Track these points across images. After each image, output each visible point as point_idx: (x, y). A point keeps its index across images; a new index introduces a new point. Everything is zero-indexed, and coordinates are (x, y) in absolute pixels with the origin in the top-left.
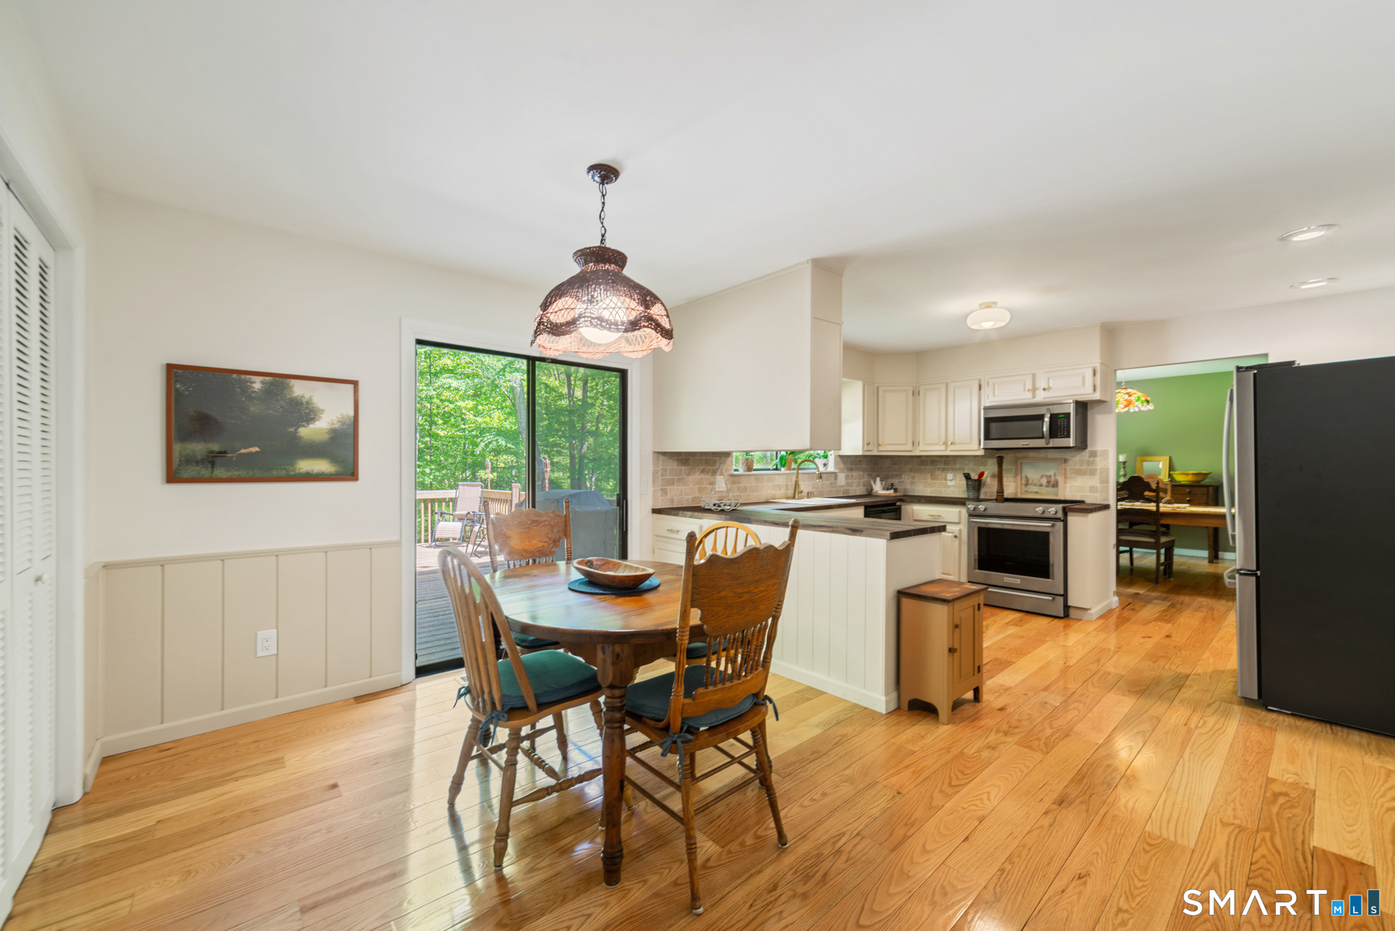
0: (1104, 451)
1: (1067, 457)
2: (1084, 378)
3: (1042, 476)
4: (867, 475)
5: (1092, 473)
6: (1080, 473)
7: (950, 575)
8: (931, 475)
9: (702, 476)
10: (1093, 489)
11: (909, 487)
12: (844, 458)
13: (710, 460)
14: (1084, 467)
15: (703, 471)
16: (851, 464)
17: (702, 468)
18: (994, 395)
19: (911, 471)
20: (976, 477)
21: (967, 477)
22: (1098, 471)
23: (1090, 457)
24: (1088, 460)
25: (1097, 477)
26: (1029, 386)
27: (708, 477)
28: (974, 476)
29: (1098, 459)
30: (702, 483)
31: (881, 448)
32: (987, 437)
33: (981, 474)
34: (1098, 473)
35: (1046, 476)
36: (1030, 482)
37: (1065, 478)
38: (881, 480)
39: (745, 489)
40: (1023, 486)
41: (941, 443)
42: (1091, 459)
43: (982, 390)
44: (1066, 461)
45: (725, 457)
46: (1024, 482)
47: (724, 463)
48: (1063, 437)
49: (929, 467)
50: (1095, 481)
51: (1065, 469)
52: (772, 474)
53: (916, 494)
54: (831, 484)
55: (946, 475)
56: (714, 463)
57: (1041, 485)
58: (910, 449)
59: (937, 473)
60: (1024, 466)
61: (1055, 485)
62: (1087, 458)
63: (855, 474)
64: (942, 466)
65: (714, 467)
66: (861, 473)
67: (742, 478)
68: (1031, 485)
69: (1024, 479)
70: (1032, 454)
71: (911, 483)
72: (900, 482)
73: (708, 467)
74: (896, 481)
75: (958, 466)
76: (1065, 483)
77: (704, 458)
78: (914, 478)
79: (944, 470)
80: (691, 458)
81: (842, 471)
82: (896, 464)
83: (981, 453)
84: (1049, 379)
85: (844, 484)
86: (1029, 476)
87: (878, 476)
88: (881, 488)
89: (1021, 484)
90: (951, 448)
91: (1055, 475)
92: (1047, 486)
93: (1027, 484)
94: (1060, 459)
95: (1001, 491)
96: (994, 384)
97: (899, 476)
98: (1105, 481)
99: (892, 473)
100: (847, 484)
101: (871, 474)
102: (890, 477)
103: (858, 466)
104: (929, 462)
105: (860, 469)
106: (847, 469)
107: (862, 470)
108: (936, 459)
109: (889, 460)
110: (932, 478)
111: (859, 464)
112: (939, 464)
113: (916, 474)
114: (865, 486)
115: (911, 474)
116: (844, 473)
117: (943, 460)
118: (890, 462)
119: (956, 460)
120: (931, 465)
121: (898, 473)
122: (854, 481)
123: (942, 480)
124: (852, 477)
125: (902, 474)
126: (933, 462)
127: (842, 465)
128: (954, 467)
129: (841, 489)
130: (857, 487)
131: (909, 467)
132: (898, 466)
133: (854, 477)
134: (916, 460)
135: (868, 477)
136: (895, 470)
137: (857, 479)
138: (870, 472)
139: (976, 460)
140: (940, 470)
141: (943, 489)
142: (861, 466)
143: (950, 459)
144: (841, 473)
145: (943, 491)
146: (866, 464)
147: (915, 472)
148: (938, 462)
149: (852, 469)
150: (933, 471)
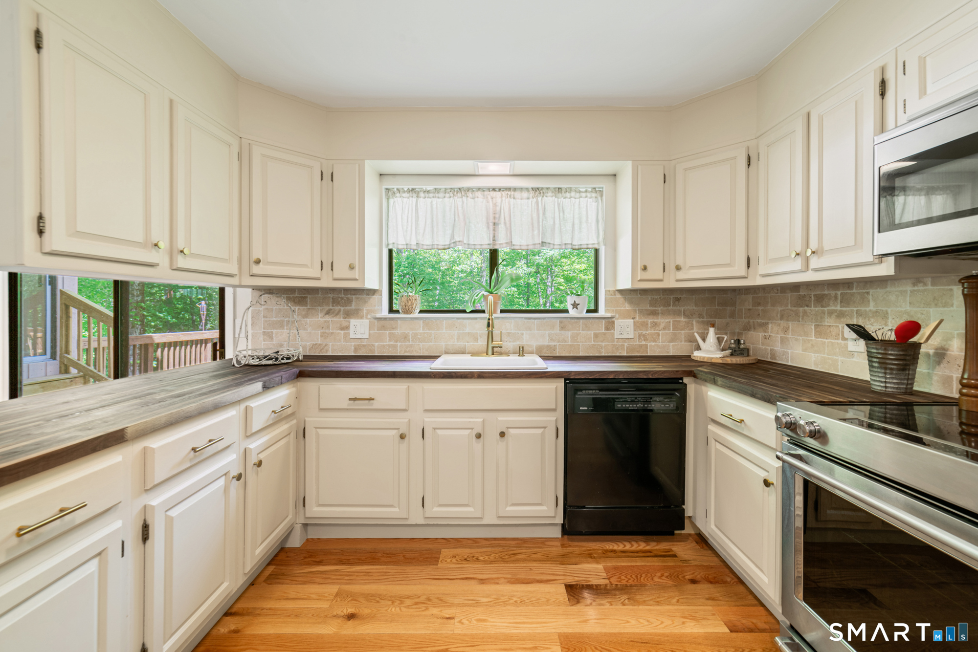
4: (698, 322)
8: (817, 326)
9: (328, 318)
11: (778, 348)
12: (627, 294)
13: (342, 298)
15: (328, 313)
16: (651, 305)
17: (327, 308)
18: (923, 94)
19: (782, 318)
27: (340, 320)
30: (328, 327)
31: (681, 275)
32: (887, 221)
38: (716, 333)
39: (405, 337)
41: (795, 255)
45: (367, 294)
47: (366, 302)
49: (813, 309)
52: (458, 319)
54: (596, 336)
56: (349, 302)
58: (742, 273)
59: (829, 321)
63: (662, 321)
64: (838, 308)
65: (348, 308)
66: (682, 319)
67: (399, 322)
71: (782, 339)
72: (765, 338)
73: (337, 308)
74: (758, 336)
75: (872, 307)
77: (331, 296)
78: (786, 330)
79: (840, 315)
80: (309, 296)
81: (625, 315)
83: (887, 268)
85: (632, 336)
87: (713, 326)
88: (714, 348)
90: (814, 263)
97: (765, 326)
99: (751, 321)
100: (639, 336)
101: (705, 319)
102: (749, 330)
103: (671, 308)
104: (813, 298)
105: (678, 313)
106: (641, 312)
107: (684, 315)
108: (826, 292)
109: (750, 298)
110: (819, 334)
111: (674, 305)
112: (831, 303)
113: (790, 323)
114: (691, 342)
115: (782, 322)
116: (633, 318)
117: (839, 293)
118: (751, 300)
119: (868, 293)
120: (815, 307)
121: (763, 321)
122: (660, 332)
123: (838, 339)
124: (655, 325)
125: (767, 324)
126: (820, 300)
127: (627, 307)
128: (863, 309)
129: (623, 345)
130: (670, 342)
131: (780, 309)
132: (763, 308)
133: (662, 326)
134: (789, 295)
135: (695, 328)
136: (759, 315)
137: (669, 330)
138: (701, 316)
139: (918, 291)
140: (834, 316)
141: (840, 358)
142: (682, 309)
143: (854, 291)
144: (624, 319)
145: (840, 363)
146: (696, 305)
147: (788, 320)
148: (830, 299)
149: (654, 313)
150: (821, 318)
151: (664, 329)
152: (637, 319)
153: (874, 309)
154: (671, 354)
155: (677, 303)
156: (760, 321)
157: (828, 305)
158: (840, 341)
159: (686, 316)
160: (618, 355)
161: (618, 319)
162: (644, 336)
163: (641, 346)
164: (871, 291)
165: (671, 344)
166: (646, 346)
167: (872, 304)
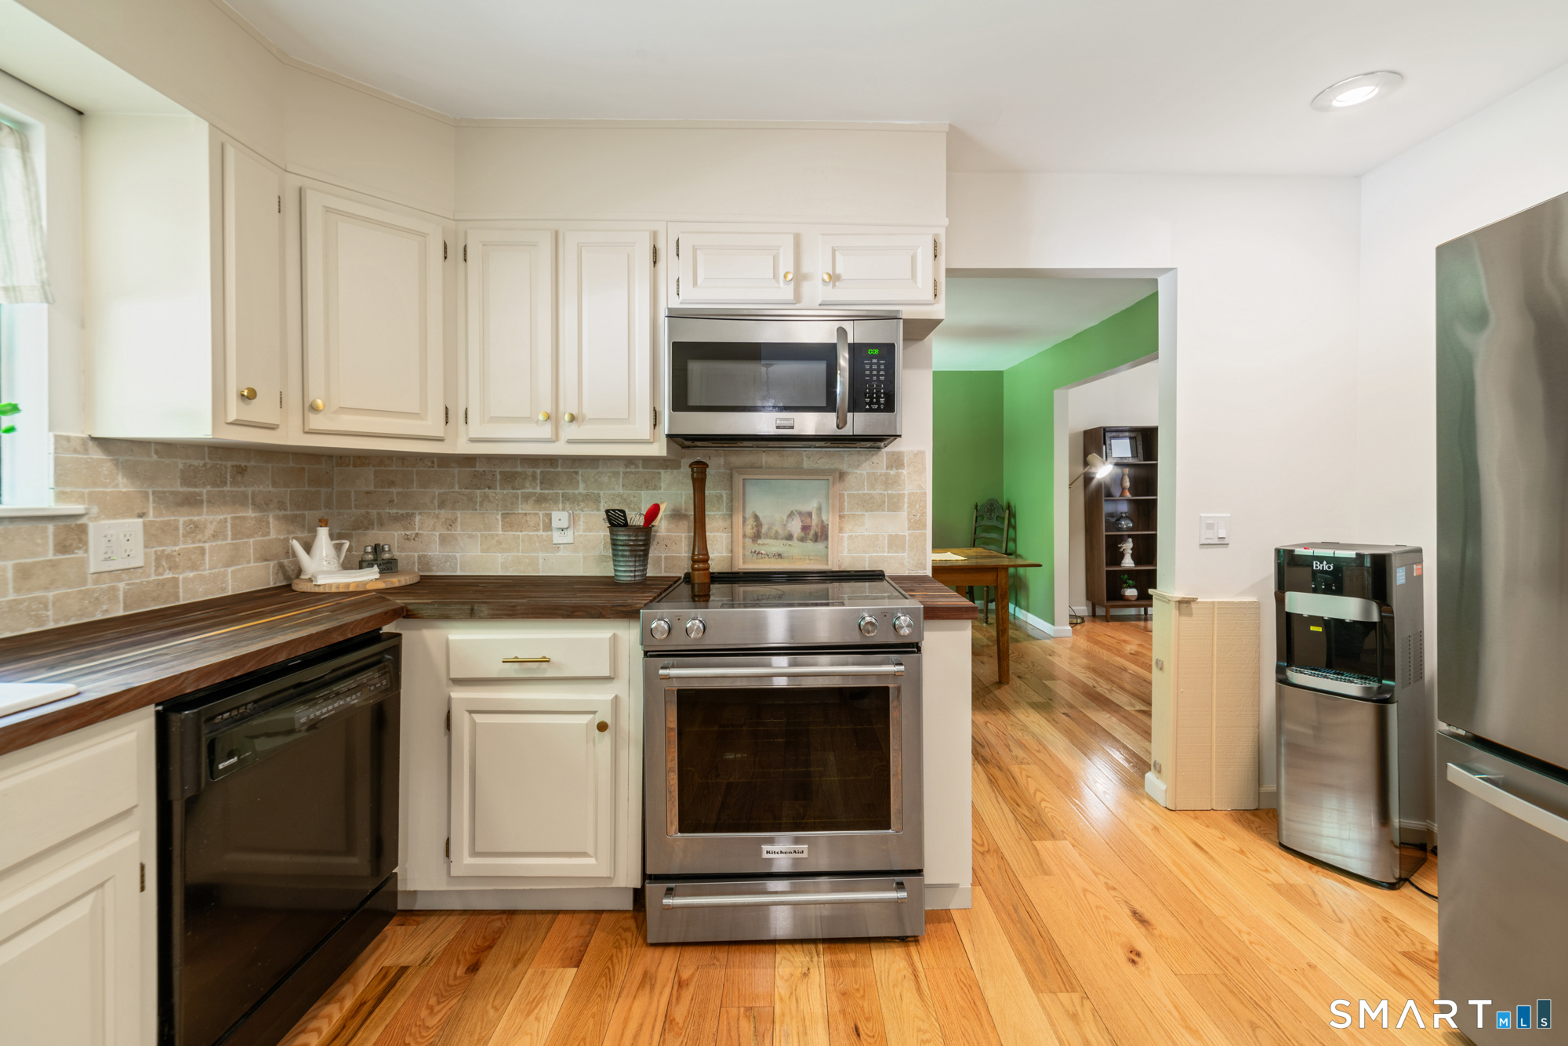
0: (916, 455)
1: (844, 467)
2: (914, 259)
3: (791, 515)
4: (277, 518)
5: (894, 505)
6: (870, 504)
7: (584, 854)
8: (505, 515)
10: (895, 542)
11: (435, 551)
12: (122, 450)
14: (878, 491)
16: (186, 481)
18: (695, 284)
19: (441, 506)
20: (640, 521)
21: (616, 520)
22: (906, 500)
23: (890, 467)
24: (886, 474)
25: (903, 515)
26: (786, 265)
28: (637, 519)
29: (905, 472)
31: (316, 422)
32: (681, 402)
33: (653, 512)
34: (906, 506)
35: (800, 513)
36: (764, 530)
37: (841, 517)
38: (332, 537)
40: (748, 541)
41: (541, 417)
42: (892, 472)
43: (661, 264)
44: (842, 475)
46: (749, 531)
48: (878, 410)
49: (499, 493)
50: (897, 524)
51: (841, 496)
53: (459, 573)
54: (24, 571)
55: (549, 517)
57: (790, 537)
58: (438, 430)
59: (523, 508)
60: (750, 489)
61: (822, 535)
62: (884, 471)
63: (211, 518)
64: (538, 490)
66: (250, 513)
68: (767, 536)
69: (751, 522)
70: (767, 458)
71: (443, 540)
72: (407, 538)
74: (392, 538)
75: (581, 489)
76: (841, 530)
78: (451, 524)
79: (541, 500)
81: (116, 508)
82: (392, 484)
83: (659, 449)
84: (834, 251)
85: (138, 561)
86: (760, 515)
87: (323, 522)
88: (335, 565)
89: (744, 536)
90: (570, 431)
91: (819, 509)
92: (802, 540)
93: (757, 536)
94: (831, 472)
95: (700, 555)
96: (695, 250)
97: (405, 519)
98: (916, 524)
99: (374, 512)
100: (158, 559)
101: (289, 513)
102: (367, 529)
103: (228, 488)
104: (498, 477)
105: (240, 501)
106: (161, 498)
107: (254, 504)
108: (519, 469)
109: (370, 472)
110: (508, 525)
111: (234, 483)
112: (527, 484)
113: (459, 514)
114: (266, 560)
115: (443, 512)
116: (141, 516)
117: (538, 471)
118: (372, 477)
119: (577, 473)
120: (503, 488)
121: (401, 512)
122: (207, 545)
123: (538, 530)
124: (195, 528)
125: (413, 515)
126: (510, 479)
127: (123, 485)
128: (571, 491)
129: (114, 589)
130: (228, 565)
131: (437, 491)
132: (401, 490)
133: (209, 532)
134: (456, 470)
135: (272, 531)
136: (392, 501)
137: (225, 538)
138: (282, 506)
139: (631, 473)
140: (531, 501)
141: (541, 555)
142: (250, 490)
143: (559, 469)
144: (114, 517)
145: (541, 561)
146: (274, 484)
147: (454, 508)
148: (525, 479)
149: (191, 502)
150: (512, 504)
151: (215, 536)
152: (151, 517)
153: (585, 492)
154: (230, 593)
155: (239, 478)
156: (395, 511)
157: (523, 487)
158: (541, 533)
159: (257, 506)
160: (99, 617)
161: (96, 518)
162: (169, 557)
163: (162, 584)
164: (580, 471)
165: (230, 570)
166: (175, 580)
167: (582, 485)
